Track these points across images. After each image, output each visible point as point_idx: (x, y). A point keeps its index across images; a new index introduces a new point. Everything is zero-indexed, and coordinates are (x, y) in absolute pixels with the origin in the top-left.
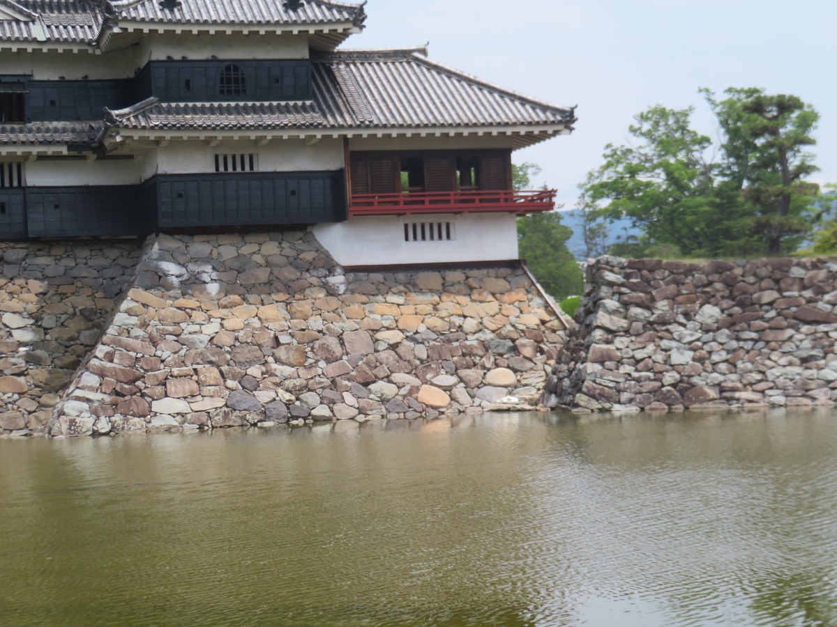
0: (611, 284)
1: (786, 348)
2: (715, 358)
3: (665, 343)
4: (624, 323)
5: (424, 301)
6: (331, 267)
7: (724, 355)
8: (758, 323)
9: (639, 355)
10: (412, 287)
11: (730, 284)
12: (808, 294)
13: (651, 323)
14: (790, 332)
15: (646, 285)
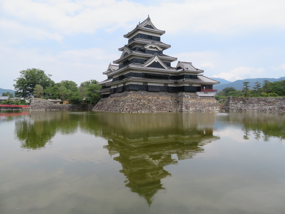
0: (231, 99)
1: (250, 106)
2: (243, 106)
3: (237, 105)
4: (233, 103)
5: (206, 100)
6: (198, 96)
7: (244, 106)
8: (246, 103)
9: (235, 106)
10: (205, 98)
11: (243, 100)
12: (251, 101)
13: (235, 103)
14: (250, 104)
15: (234, 99)
